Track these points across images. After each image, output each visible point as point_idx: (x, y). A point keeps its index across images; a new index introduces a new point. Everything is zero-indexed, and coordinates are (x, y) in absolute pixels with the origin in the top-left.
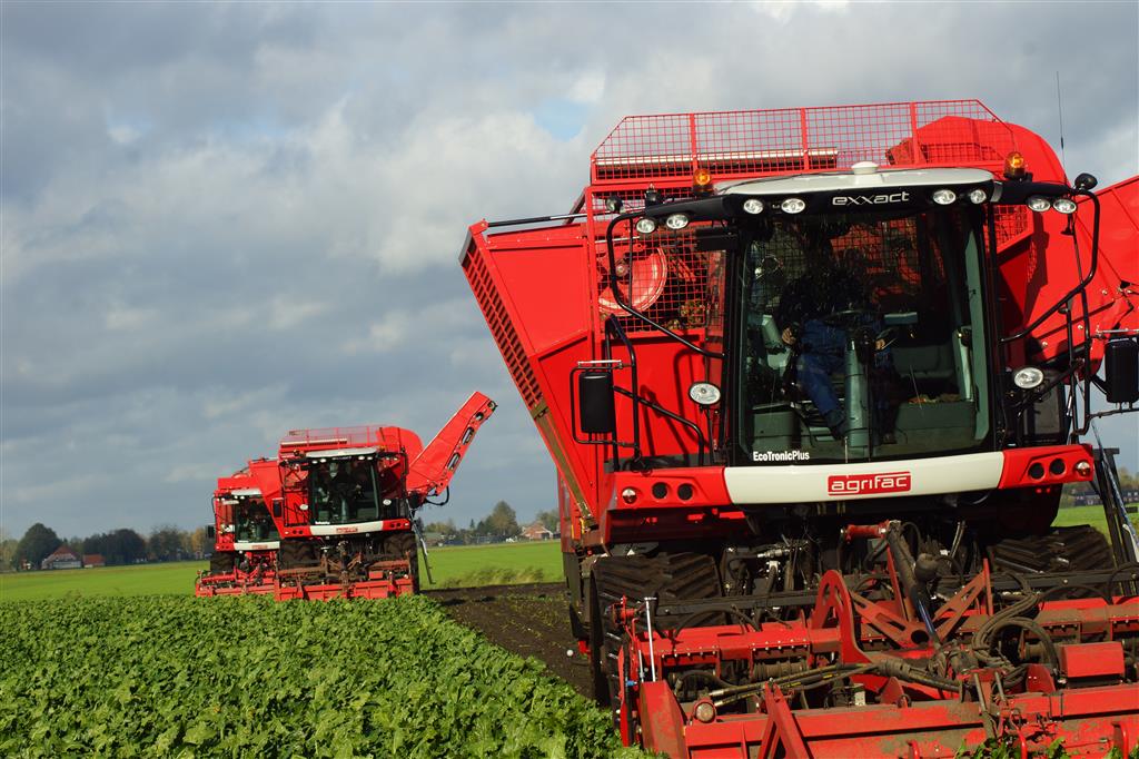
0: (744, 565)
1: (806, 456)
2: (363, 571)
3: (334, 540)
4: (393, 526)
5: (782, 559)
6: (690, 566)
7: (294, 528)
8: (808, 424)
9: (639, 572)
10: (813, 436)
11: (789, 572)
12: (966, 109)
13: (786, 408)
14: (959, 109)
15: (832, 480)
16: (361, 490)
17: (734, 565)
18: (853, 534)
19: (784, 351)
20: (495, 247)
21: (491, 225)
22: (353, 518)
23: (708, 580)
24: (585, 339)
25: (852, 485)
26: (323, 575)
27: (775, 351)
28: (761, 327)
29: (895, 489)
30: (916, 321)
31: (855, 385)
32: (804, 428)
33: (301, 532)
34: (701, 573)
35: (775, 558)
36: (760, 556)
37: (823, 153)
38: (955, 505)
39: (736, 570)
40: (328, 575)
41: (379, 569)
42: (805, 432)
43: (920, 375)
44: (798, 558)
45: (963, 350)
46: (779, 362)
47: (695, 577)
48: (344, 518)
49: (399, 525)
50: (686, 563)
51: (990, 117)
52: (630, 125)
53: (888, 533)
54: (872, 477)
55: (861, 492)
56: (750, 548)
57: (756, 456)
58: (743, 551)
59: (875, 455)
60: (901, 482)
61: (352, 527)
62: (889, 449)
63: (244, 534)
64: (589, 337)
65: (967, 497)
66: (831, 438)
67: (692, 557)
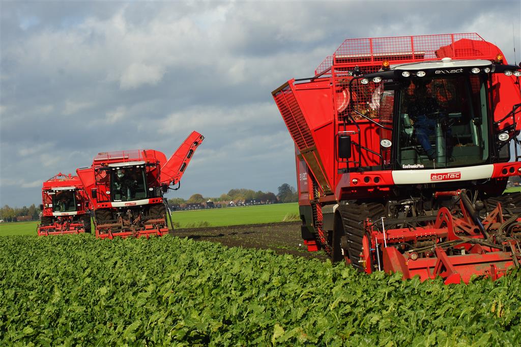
0: (395, 207)
1: (422, 166)
2: (141, 225)
3: (124, 209)
4: (154, 201)
5: (410, 205)
6: (375, 208)
7: (103, 203)
8: (420, 154)
9: (356, 210)
10: (421, 159)
11: (413, 210)
12: (472, 36)
13: (412, 149)
14: (469, 37)
15: (432, 175)
16: (137, 183)
17: (392, 207)
18: (437, 195)
19: (411, 128)
20: (297, 89)
21: (296, 80)
22: (133, 198)
23: (382, 213)
24: (332, 123)
25: (439, 177)
26: (120, 228)
27: (408, 127)
28: (404, 118)
29: (455, 178)
30: (461, 116)
31: (439, 140)
32: (418, 156)
33: (106, 206)
34: (380, 210)
35: (408, 204)
36: (402, 204)
37: (419, 53)
38: (475, 184)
39: (392, 209)
40: (123, 227)
41: (149, 224)
42: (419, 158)
43: (461, 136)
44: (417, 205)
45: (475, 127)
46: (410, 131)
47: (378, 212)
48: (129, 198)
49: (157, 201)
50: (374, 207)
51: (481, 39)
52: (348, 43)
53: (461, 194)
54: (447, 174)
55: (443, 179)
56: (398, 201)
57: (404, 166)
58: (395, 202)
59: (447, 166)
60: (457, 176)
61: (133, 202)
62: (452, 164)
63: (57, 208)
64: (333, 123)
65: (480, 181)
66: (428, 160)
67: (375, 204)
